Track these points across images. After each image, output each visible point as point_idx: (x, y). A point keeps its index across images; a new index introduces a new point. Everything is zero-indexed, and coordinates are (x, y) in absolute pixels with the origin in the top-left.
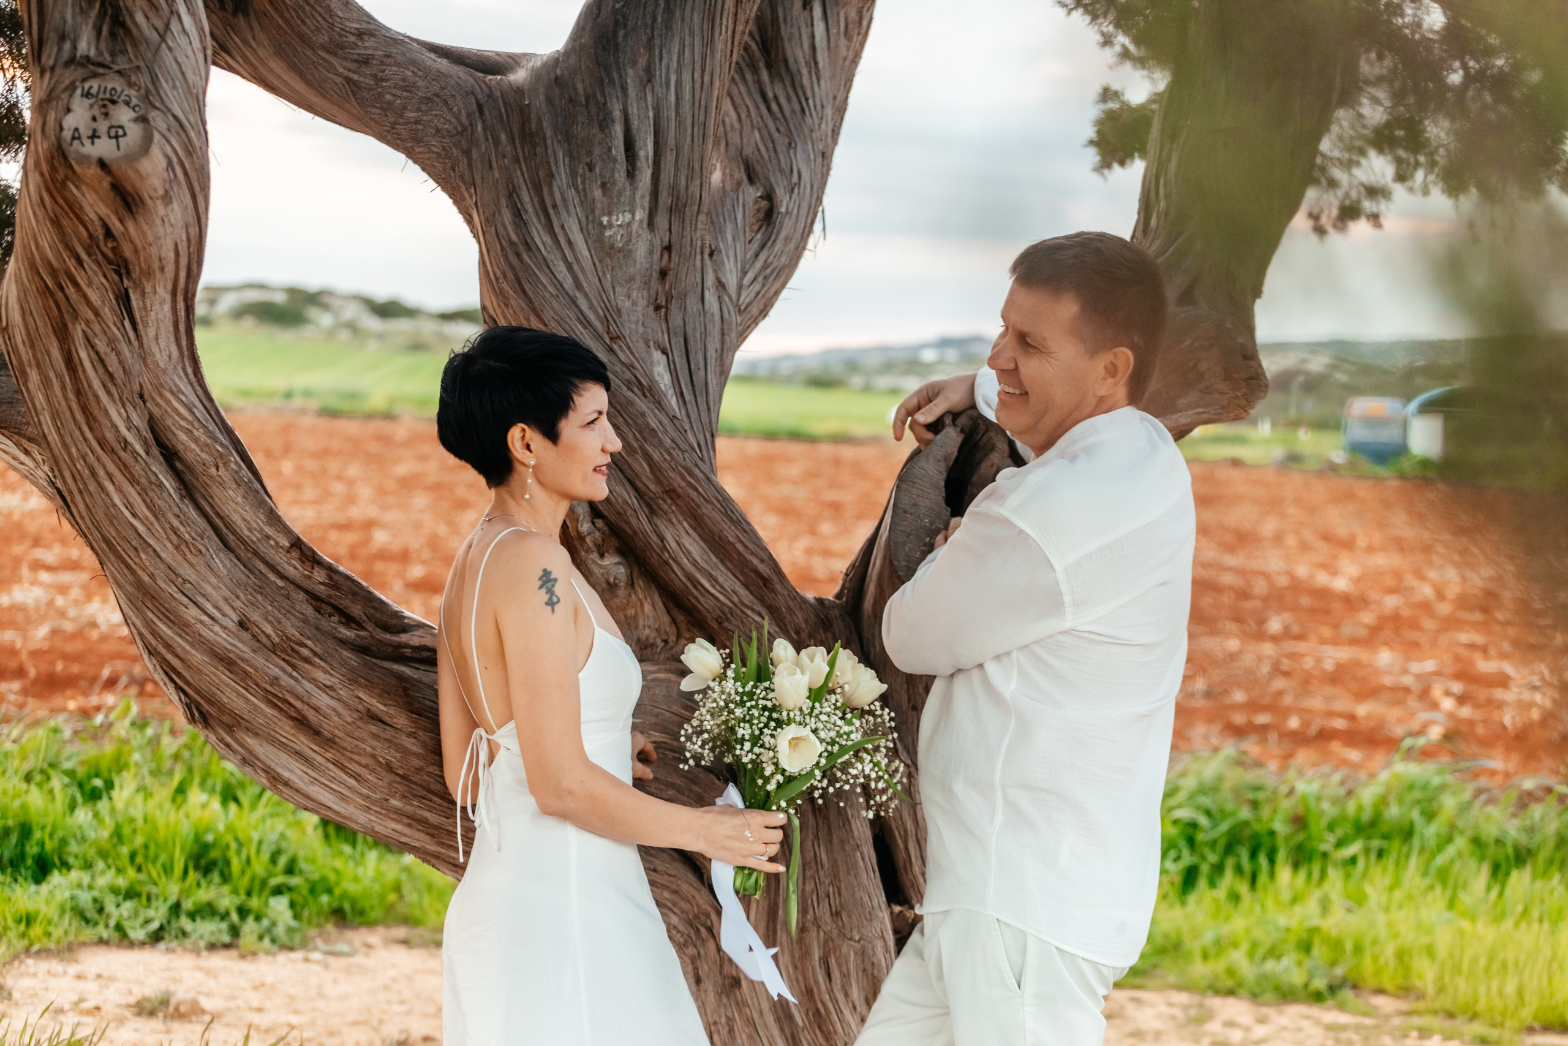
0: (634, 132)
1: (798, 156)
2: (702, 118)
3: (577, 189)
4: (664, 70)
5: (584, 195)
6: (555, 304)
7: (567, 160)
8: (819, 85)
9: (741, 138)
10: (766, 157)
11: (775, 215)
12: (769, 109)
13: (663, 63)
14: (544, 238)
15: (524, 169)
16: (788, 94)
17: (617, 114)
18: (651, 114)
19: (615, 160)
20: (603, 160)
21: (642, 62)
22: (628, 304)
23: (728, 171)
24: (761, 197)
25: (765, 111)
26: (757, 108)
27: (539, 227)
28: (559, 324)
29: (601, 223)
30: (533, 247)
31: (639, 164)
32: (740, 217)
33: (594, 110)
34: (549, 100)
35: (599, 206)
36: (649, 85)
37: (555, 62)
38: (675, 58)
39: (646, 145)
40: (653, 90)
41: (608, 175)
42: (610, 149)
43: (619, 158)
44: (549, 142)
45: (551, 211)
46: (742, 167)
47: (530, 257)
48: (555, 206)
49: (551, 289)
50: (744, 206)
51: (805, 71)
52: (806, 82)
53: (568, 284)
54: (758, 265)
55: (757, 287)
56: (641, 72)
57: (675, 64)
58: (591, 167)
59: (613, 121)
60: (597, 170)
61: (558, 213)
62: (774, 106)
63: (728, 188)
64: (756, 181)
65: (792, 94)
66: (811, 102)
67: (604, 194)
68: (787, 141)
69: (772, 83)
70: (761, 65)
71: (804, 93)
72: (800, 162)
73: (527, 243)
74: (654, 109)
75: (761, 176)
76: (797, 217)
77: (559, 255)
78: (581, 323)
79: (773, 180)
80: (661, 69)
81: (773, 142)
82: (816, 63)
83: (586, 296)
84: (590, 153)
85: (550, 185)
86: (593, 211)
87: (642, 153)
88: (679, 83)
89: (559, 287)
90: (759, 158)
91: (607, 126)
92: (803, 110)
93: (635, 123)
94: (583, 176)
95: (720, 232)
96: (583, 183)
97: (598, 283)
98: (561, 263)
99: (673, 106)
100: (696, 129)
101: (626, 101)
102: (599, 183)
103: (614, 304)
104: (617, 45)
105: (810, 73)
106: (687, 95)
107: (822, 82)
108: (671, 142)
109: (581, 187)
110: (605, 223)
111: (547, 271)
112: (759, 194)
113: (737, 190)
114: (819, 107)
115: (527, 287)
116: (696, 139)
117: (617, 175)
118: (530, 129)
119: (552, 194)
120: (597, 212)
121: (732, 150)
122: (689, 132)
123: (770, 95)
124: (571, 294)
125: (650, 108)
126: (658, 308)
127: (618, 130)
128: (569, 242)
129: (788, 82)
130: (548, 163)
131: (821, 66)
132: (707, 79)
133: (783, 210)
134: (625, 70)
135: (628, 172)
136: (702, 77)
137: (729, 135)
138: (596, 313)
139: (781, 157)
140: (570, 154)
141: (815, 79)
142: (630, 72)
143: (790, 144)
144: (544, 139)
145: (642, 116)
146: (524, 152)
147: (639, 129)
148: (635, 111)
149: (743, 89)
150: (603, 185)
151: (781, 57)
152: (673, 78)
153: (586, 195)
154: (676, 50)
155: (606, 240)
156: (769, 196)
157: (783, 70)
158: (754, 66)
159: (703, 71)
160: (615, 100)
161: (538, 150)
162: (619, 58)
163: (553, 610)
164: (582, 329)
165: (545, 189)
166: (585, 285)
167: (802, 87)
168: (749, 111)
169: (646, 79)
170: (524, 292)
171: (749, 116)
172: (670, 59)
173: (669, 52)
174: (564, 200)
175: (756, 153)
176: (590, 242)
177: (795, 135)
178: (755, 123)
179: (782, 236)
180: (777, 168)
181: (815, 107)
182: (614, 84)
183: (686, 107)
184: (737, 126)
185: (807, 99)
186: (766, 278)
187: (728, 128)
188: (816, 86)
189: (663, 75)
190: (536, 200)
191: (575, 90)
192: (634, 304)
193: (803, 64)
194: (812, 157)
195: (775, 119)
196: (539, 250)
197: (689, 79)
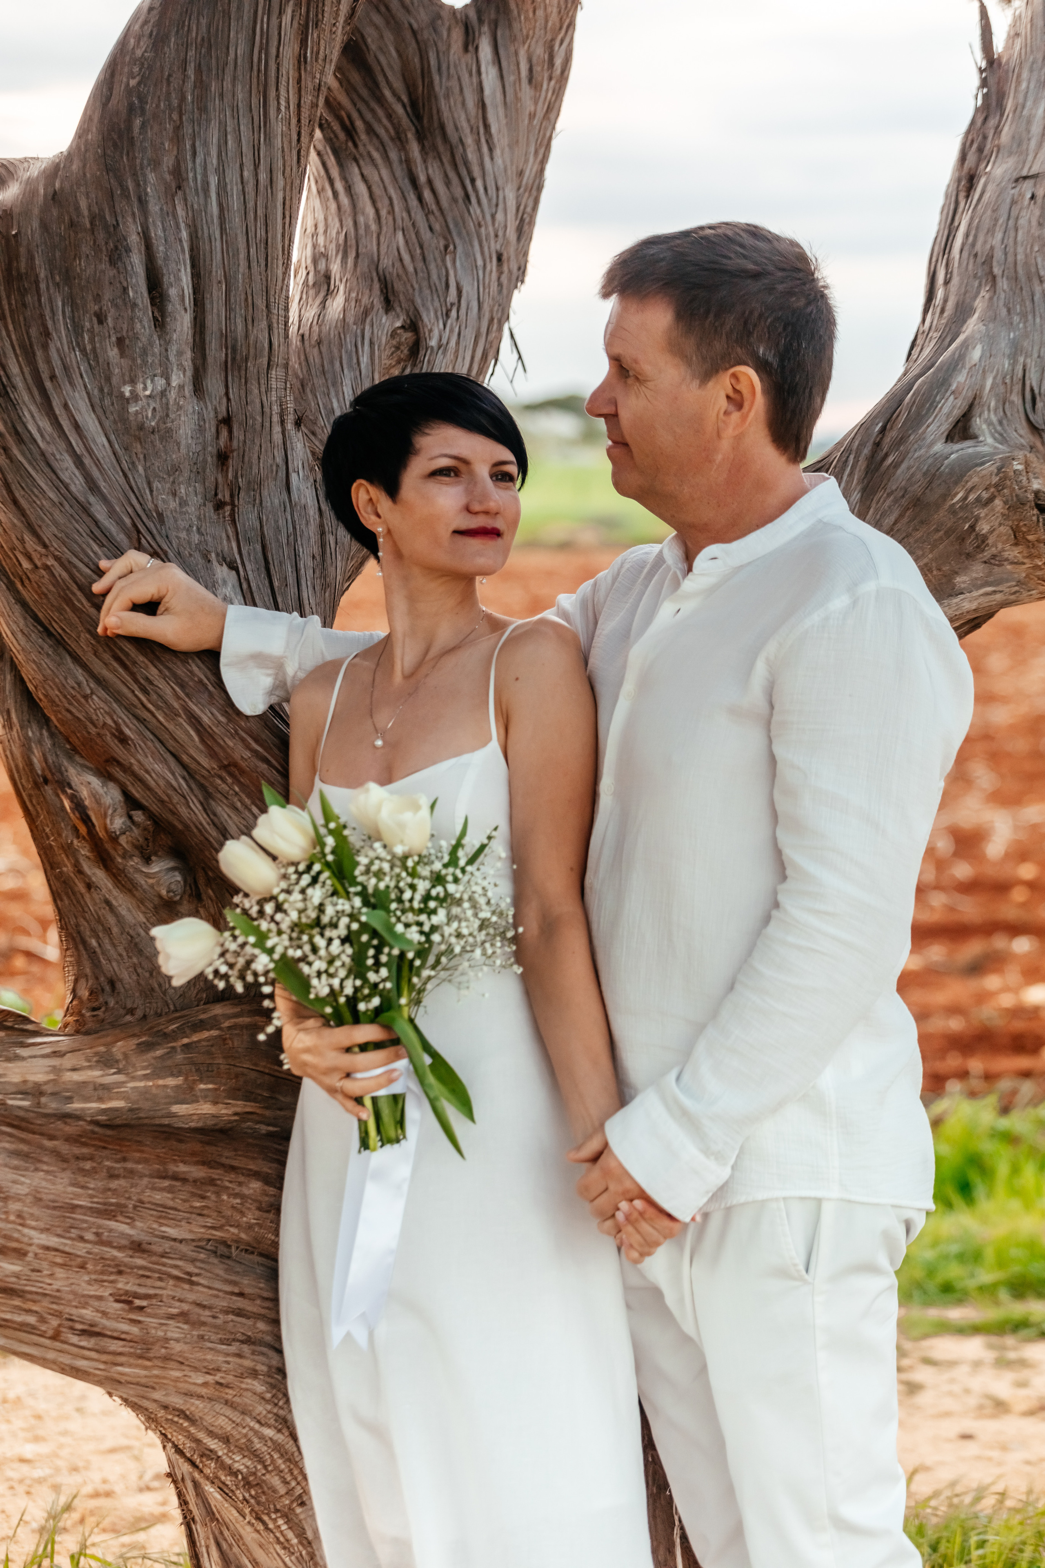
0: (160, 262)
1: (458, 263)
2: (261, 233)
3: (83, 351)
4: (199, 170)
5: (93, 358)
6: (57, 514)
7: (68, 310)
8: (492, 159)
9: (379, 244)
10: (411, 269)
11: (422, 353)
12: (420, 198)
13: (198, 161)
14: (41, 424)
15: (11, 327)
16: (446, 175)
17: (134, 239)
18: (184, 234)
19: (134, 305)
20: (116, 306)
21: (168, 161)
22: (173, 504)
23: (354, 295)
24: (403, 327)
25: (413, 202)
26: (404, 198)
27: (33, 408)
28: (64, 543)
29: (122, 395)
30: (25, 437)
31: (170, 308)
32: (365, 360)
33: (101, 236)
34: (44, 226)
35: (117, 371)
36: (180, 193)
37: (55, 170)
38: (214, 152)
39: (179, 279)
40: (185, 200)
41: (125, 326)
42: (125, 290)
43: (139, 302)
44: (43, 286)
45: (48, 384)
46: (377, 286)
47: (23, 454)
48: (53, 377)
49: (52, 495)
50: (371, 343)
51: (469, 141)
52: (472, 156)
53: (77, 484)
56: (168, 177)
57: (215, 161)
58: (101, 318)
59: (128, 250)
60: (110, 320)
61: (58, 387)
62: (427, 194)
63: (350, 320)
64: (396, 305)
65: (452, 175)
66: (479, 184)
67: (122, 354)
68: (442, 243)
69: (425, 161)
70: (410, 135)
71: (469, 172)
72: (460, 272)
73: (17, 433)
74: (188, 226)
75: (402, 297)
76: (457, 351)
77: (63, 445)
78: (95, 539)
79: (418, 301)
80: (194, 169)
81: (421, 247)
82: (487, 127)
83: (104, 499)
84: (98, 298)
85: (45, 347)
86: (108, 379)
87: (173, 292)
88: (222, 187)
89: (63, 490)
90: (401, 271)
91: (120, 258)
92: (467, 197)
93: (160, 249)
94: (91, 331)
95: (334, 384)
96: (92, 341)
97: (122, 480)
98: (67, 457)
99: (216, 221)
100: (253, 251)
101: (146, 219)
102: (114, 339)
103: (150, 505)
104: (131, 141)
105: (478, 142)
106: (235, 203)
107: (497, 152)
108: (217, 273)
109: (89, 347)
110: (127, 394)
111: (47, 470)
112: (398, 324)
113: (363, 321)
114: (492, 191)
115: (18, 494)
116: (254, 264)
117: (138, 326)
118: (18, 269)
119: (48, 361)
120: (115, 380)
121: (364, 265)
122: (242, 255)
123: (422, 178)
124: (82, 499)
125: (182, 225)
126: (219, 506)
127: (137, 261)
128: (77, 427)
129: (446, 159)
130: (42, 316)
131: (494, 129)
132: (263, 176)
133: (433, 343)
134: (144, 175)
135: (155, 319)
136: (256, 175)
137: (363, 241)
138: (120, 523)
139: (432, 267)
140: (71, 301)
141: (485, 149)
142: (151, 177)
143: (446, 247)
144: (37, 282)
145: (172, 238)
146: (10, 304)
147: (167, 258)
148: (160, 233)
149: (385, 173)
150: (120, 342)
151: (436, 124)
152: (213, 181)
153: (96, 357)
154: (215, 141)
155: (131, 418)
156: (413, 326)
157: (439, 141)
158: (400, 139)
159: (256, 166)
160: (130, 219)
161: (29, 299)
162: (134, 158)
164: (96, 547)
165: (39, 354)
166: (102, 484)
167: (466, 163)
168: (391, 204)
169: (174, 185)
170: (15, 502)
171: (392, 211)
172: (207, 154)
173: (205, 144)
174: (66, 368)
175: (398, 264)
176: (107, 424)
177: (454, 234)
178: (399, 222)
180: (425, 284)
181: (486, 189)
182: (128, 197)
183: (236, 221)
184: (374, 227)
185: (473, 181)
187: (362, 231)
188: (487, 159)
189: (199, 177)
190: (26, 370)
191: (77, 208)
192: (183, 503)
193: (467, 131)
194: (480, 262)
195: (428, 213)
196: (35, 441)
197: (236, 177)
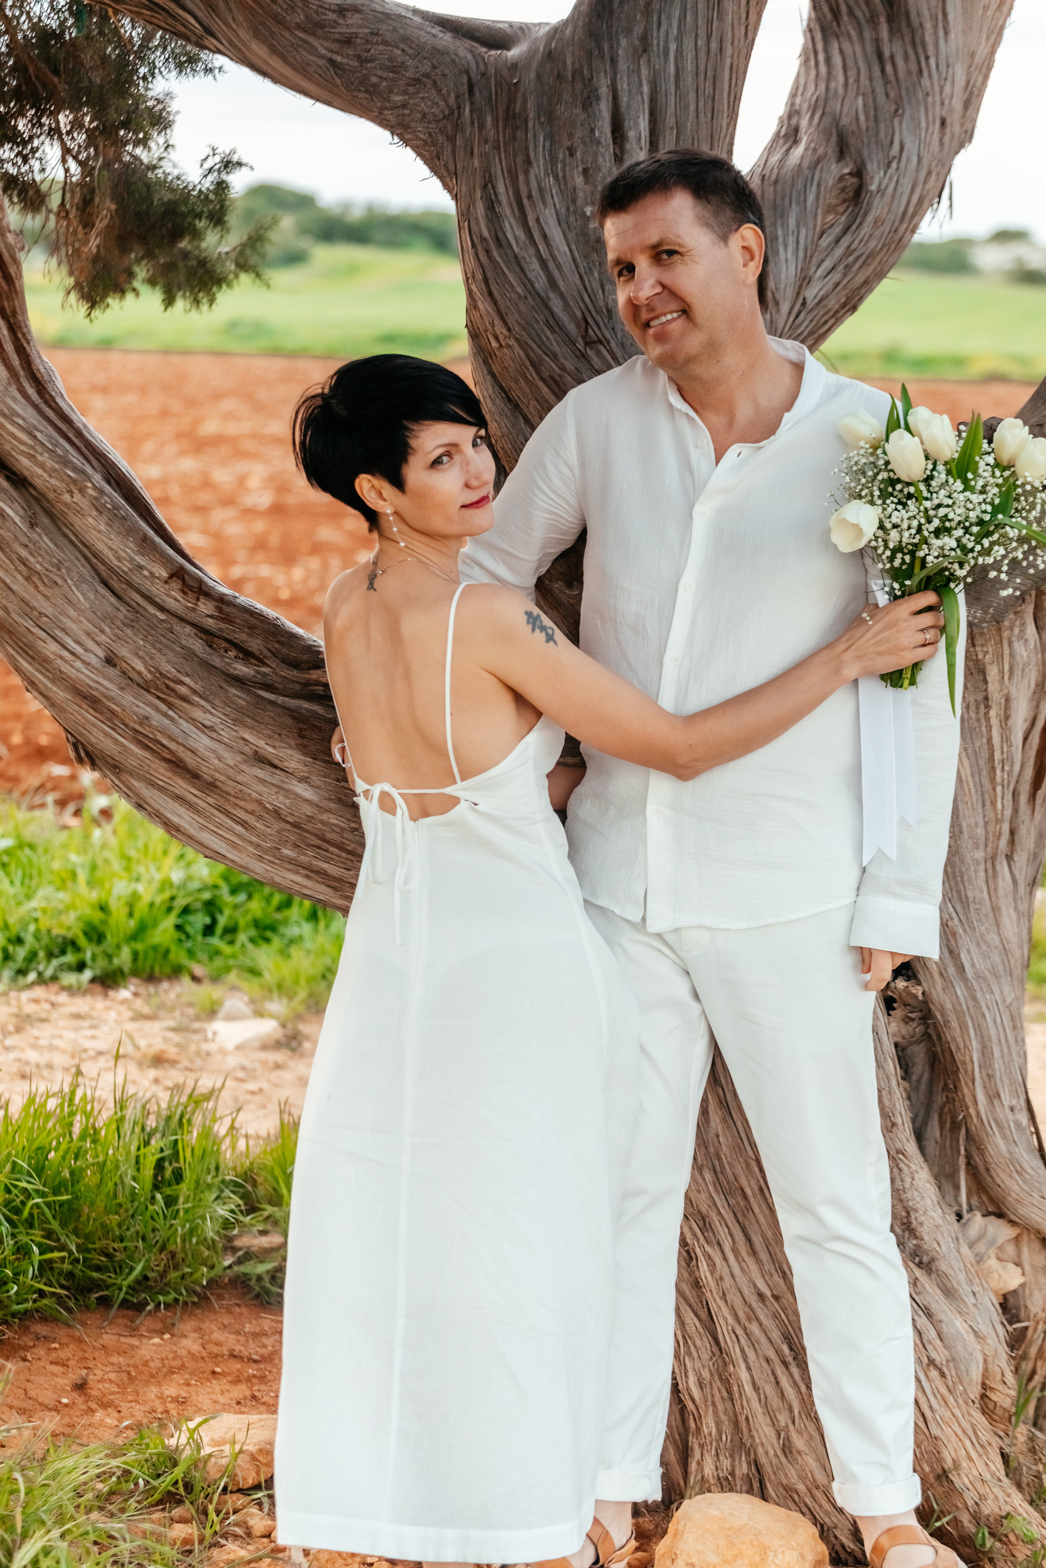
0: (623, 109)
1: (904, 124)
2: (709, 90)
3: (556, 177)
4: (662, 38)
5: (563, 183)
6: (522, 307)
7: (548, 144)
8: (946, 41)
9: (842, 106)
10: (864, 127)
11: (863, 195)
12: (883, 70)
13: (662, 30)
14: (517, 233)
15: (503, 156)
16: (906, 53)
17: (604, 91)
18: (646, 89)
19: (599, 143)
20: (584, 143)
21: (638, 30)
23: (812, 145)
24: (850, 174)
25: (877, 73)
26: (870, 69)
27: (512, 220)
28: (524, 328)
29: (584, 214)
30: (504, 243)
31: (628, 146)
32: (811, 198)
33: (579, 86)
34: (539, 77)
35: (581, 194)
36: (645, 56)
37: (556, 31)
38: (675, 24)
39: (637, 124)
40: (649, 61)
41: (590, 159)
42: (592, 131)
43: (603, 140)
44: (530, 124)
45: (526, 202)
46: (834, 138)
47: (501, 257)
48: (530, 197)
49: (519, 290)
50: (819, 184)
51: (928, 25)
52: (929, 38)
53: (541, 282)
54: (839, 251)
55: (836, 277)
56: (637, 43)
57: (675, 31)
58: (572, 151)
59: (598, 99)
60: (579, 155)
61: (533, 205)
62: (889, 68)
63: (805, 165)
64: (847, 155)
65: (911, 52)
66: (932, 61)
67: (587, 181)
68: (893, 107)
69: (891, 40)
70: (882, 19)
71: (925, 51)
72: (905, 132)
73: (498, 239)
74: (650, 82)
75: (853, 149)
76: (893, 196)
77: (532, 251)
78: (550, 327)
79: (865, 153)
80: (658, 37)
81: (876, 109)
82: (945, 15)
83: (562, 296)
84: (571, 136)
85: (526, 172)
86: (574, 201)
87: (631, 134)
88: (679, 52)
89: (529, 287)
90: (855, 128)
91: (591, 105)
92: (920, 71)
93: (624, 99)
94: (564, 162)
95: (782, 216)
96: (564, 170)
97: (578, 282)
98: (535, 260)
99: (672, 79)
100: (701, 104)
101: (615, 74)
102: (580, 169)
103: (601, 303)
104: (611, 12)
105: (935, 27)
106: (689, 66)
107: (952, 36)
108: (671, 121)
109: (561, 175)
110: (588, 213)
111: (517, 269)
112: (846, 171)
113: (815, 167)
114: (943, 68)
115: (494, 288)
116: (702, 116)
117: (601, 159)
118: (514, 110)
119: (528, 183)
120: (579, 202)
121: (827, 121)
122: (692, 107)
123: (887, 54)
124: (543, 294)
125: (645, 82)
127: (604, 109)
128: (545, 237)
129: (908, 39)
130: (527, 148)
131: (950, 18)
132: (714, 45)
133: (873, 187)
134: (618, 41)
135: (615, 155)
136: (708, 44)
137: (831, 103)
138: (572, 315)
139: (882, 126)
140: (551, 137)
141: (941, 33)
142: (624, 42)
143: (897, 110)
144: (526, 122)
145: (634, 91)
146: (504, 137)
147: (629, 107)
148: (625, 86)
149: (858, 48)
150: (585, 172)
151: (903, 10)
152: (673, 47)
153: (566, 183)
154: (677, 15)
155: (591, 233)
156: (859, 173)
157: (904, 25)
158: (873, 21)
159: (709, 37)
160: (602, 75)
161: (519, 134)
162: (612, 26)
163: (555, 642)
164: (549, 333)
165: (521, 178)
166: (561, 284)
167: (924, 44)
168: (858, 74)
169: (640, 49)
170: (490, 294)
171: (857, 80)
172: (670, 25)
173: (669, 18)
174: (541, 190)
175: (854, 123)
176: (570, 236)
177: (905, 100)
178: (862, 89)
179: (870, 218)
180: (873, 139)
181: (937, 66)
182: (603, 57)
183: (688, 79)
184: (841, 91)
185: (927, 58)
186: (848, 267)
187: (831, 95)
188: (942, 42)
189: (662, 44)
190: (511, 191)
191: (565, 64)
193: (928, 17)
194: (923, 125)
195: (887, 82)
196: (511, 246)
197: (691, 45)
